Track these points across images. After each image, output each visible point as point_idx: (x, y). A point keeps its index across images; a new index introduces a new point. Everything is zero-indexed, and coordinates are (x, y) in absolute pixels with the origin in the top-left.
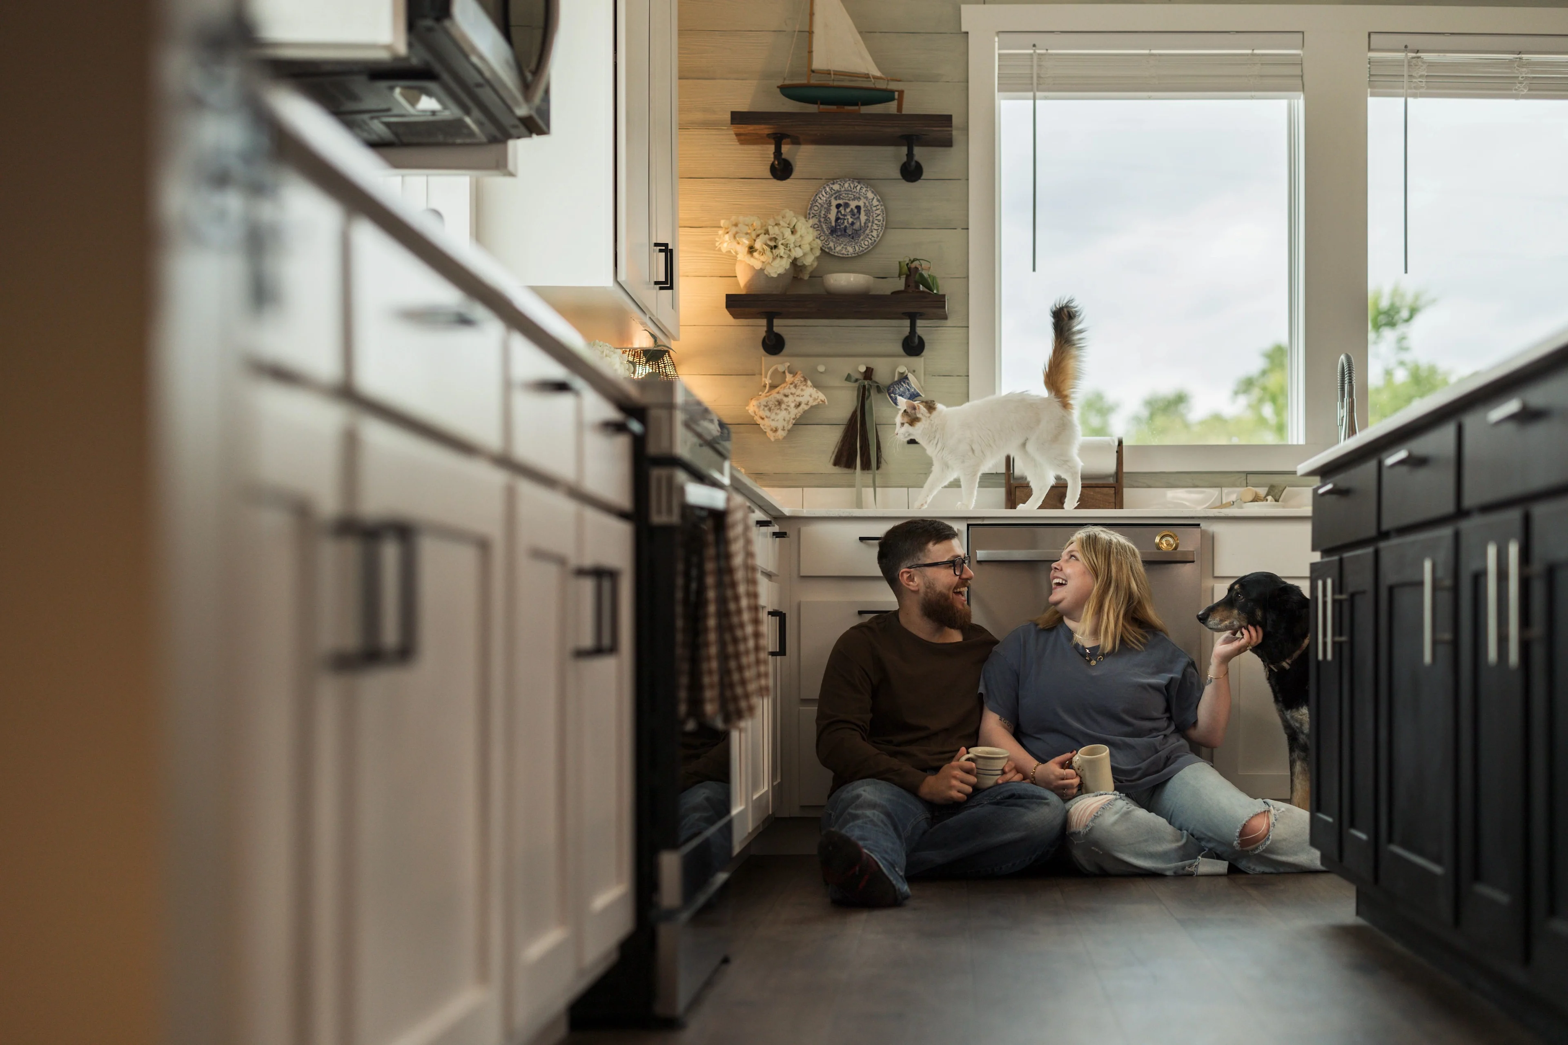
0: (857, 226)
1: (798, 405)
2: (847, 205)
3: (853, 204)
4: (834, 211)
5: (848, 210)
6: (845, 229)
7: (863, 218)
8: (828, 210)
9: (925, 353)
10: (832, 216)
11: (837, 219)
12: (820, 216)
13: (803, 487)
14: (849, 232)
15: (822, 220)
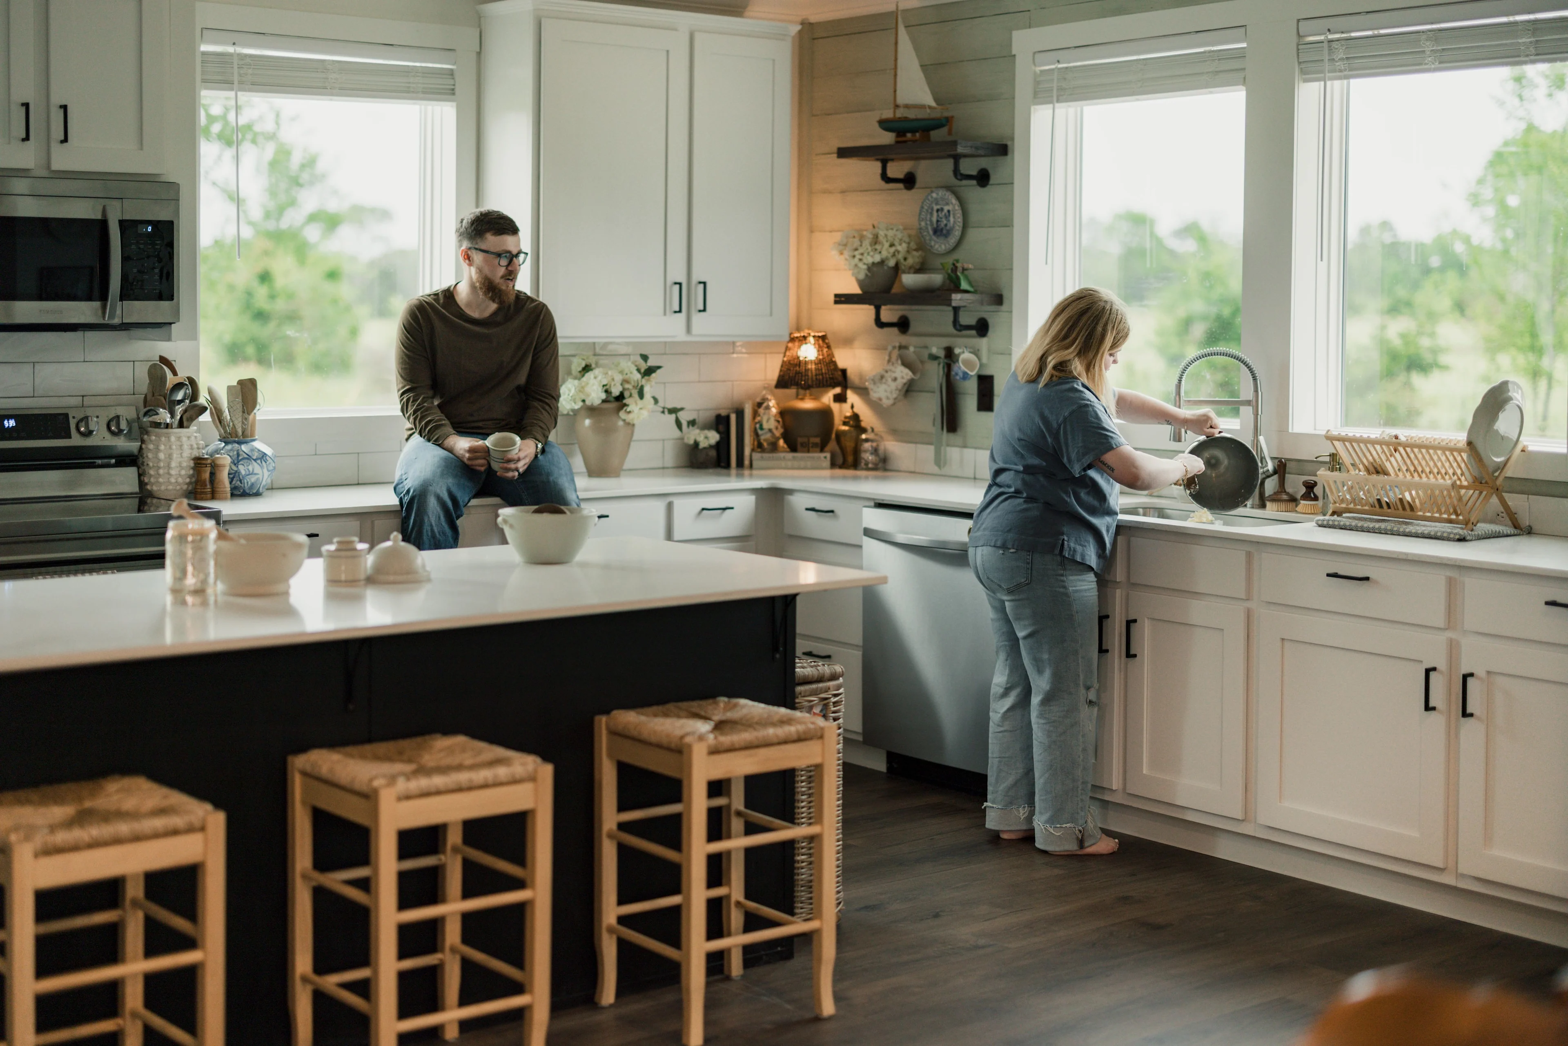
0: (948, 228)
1: (895, 379)
2: (942, 210)
3: (946, 208)
4: (935, 214)
5: (943, 213)
6: (942, 230)
7: (952, 219)
8: (931, 214)
9: (990, 333)
10: (934, 219)
11: (938, 221)
12: (926, 220)
13: (916, 443)
14: (944, 232)
15: (928, 222)
